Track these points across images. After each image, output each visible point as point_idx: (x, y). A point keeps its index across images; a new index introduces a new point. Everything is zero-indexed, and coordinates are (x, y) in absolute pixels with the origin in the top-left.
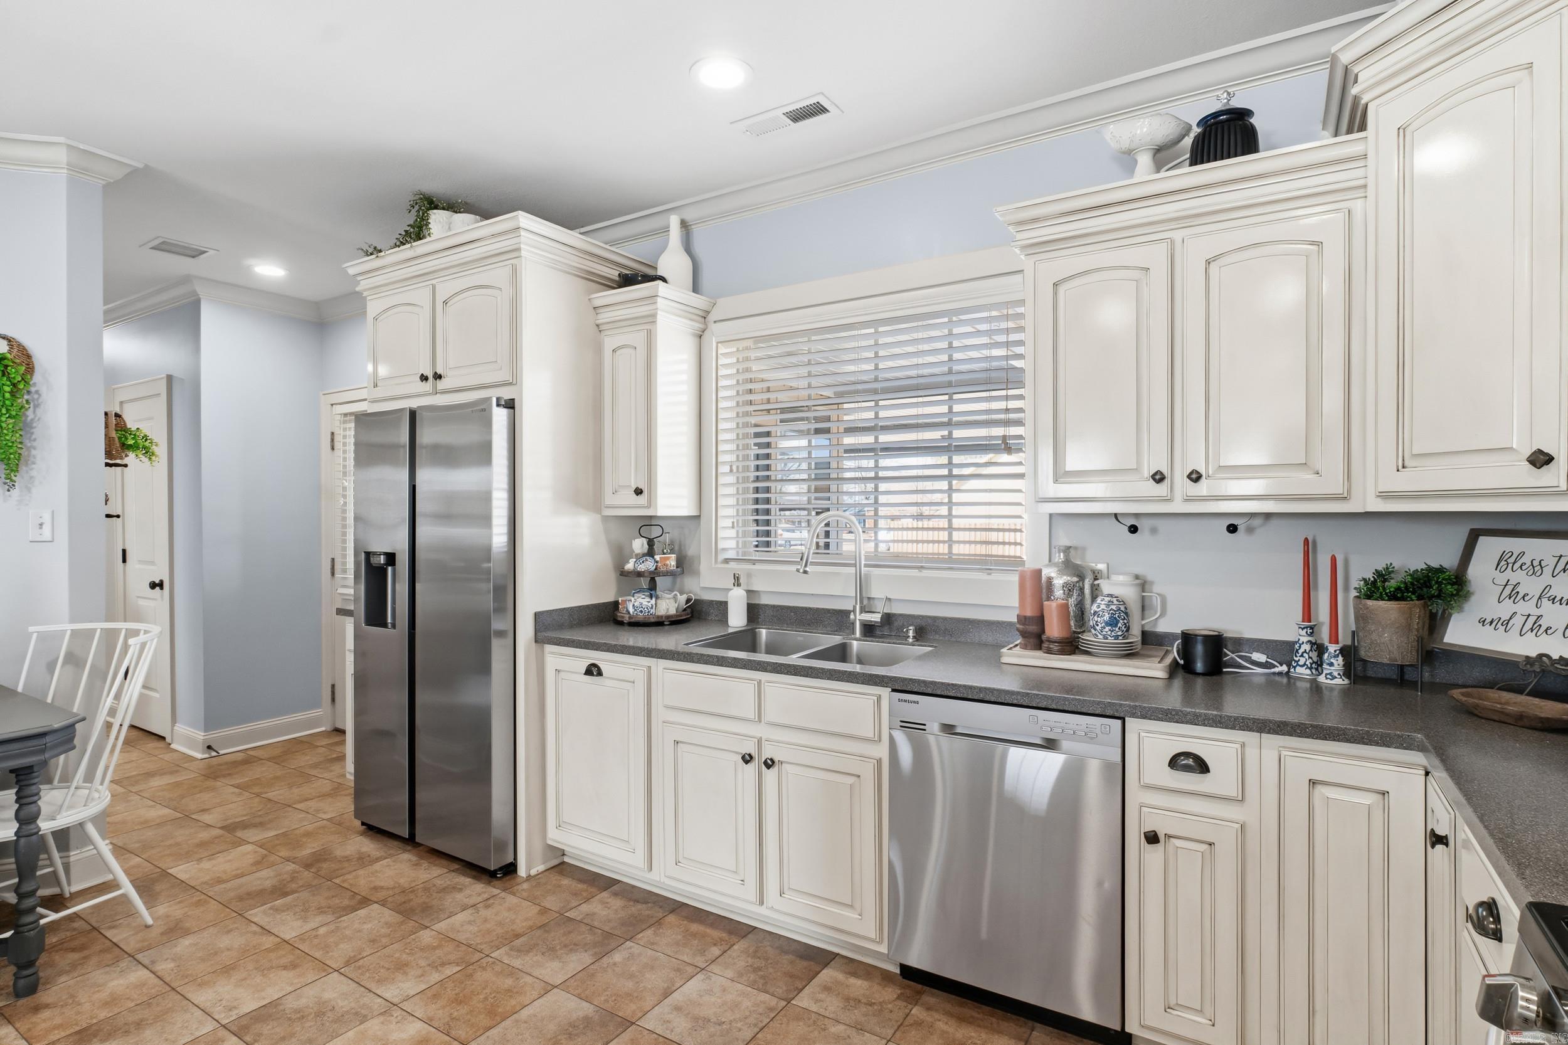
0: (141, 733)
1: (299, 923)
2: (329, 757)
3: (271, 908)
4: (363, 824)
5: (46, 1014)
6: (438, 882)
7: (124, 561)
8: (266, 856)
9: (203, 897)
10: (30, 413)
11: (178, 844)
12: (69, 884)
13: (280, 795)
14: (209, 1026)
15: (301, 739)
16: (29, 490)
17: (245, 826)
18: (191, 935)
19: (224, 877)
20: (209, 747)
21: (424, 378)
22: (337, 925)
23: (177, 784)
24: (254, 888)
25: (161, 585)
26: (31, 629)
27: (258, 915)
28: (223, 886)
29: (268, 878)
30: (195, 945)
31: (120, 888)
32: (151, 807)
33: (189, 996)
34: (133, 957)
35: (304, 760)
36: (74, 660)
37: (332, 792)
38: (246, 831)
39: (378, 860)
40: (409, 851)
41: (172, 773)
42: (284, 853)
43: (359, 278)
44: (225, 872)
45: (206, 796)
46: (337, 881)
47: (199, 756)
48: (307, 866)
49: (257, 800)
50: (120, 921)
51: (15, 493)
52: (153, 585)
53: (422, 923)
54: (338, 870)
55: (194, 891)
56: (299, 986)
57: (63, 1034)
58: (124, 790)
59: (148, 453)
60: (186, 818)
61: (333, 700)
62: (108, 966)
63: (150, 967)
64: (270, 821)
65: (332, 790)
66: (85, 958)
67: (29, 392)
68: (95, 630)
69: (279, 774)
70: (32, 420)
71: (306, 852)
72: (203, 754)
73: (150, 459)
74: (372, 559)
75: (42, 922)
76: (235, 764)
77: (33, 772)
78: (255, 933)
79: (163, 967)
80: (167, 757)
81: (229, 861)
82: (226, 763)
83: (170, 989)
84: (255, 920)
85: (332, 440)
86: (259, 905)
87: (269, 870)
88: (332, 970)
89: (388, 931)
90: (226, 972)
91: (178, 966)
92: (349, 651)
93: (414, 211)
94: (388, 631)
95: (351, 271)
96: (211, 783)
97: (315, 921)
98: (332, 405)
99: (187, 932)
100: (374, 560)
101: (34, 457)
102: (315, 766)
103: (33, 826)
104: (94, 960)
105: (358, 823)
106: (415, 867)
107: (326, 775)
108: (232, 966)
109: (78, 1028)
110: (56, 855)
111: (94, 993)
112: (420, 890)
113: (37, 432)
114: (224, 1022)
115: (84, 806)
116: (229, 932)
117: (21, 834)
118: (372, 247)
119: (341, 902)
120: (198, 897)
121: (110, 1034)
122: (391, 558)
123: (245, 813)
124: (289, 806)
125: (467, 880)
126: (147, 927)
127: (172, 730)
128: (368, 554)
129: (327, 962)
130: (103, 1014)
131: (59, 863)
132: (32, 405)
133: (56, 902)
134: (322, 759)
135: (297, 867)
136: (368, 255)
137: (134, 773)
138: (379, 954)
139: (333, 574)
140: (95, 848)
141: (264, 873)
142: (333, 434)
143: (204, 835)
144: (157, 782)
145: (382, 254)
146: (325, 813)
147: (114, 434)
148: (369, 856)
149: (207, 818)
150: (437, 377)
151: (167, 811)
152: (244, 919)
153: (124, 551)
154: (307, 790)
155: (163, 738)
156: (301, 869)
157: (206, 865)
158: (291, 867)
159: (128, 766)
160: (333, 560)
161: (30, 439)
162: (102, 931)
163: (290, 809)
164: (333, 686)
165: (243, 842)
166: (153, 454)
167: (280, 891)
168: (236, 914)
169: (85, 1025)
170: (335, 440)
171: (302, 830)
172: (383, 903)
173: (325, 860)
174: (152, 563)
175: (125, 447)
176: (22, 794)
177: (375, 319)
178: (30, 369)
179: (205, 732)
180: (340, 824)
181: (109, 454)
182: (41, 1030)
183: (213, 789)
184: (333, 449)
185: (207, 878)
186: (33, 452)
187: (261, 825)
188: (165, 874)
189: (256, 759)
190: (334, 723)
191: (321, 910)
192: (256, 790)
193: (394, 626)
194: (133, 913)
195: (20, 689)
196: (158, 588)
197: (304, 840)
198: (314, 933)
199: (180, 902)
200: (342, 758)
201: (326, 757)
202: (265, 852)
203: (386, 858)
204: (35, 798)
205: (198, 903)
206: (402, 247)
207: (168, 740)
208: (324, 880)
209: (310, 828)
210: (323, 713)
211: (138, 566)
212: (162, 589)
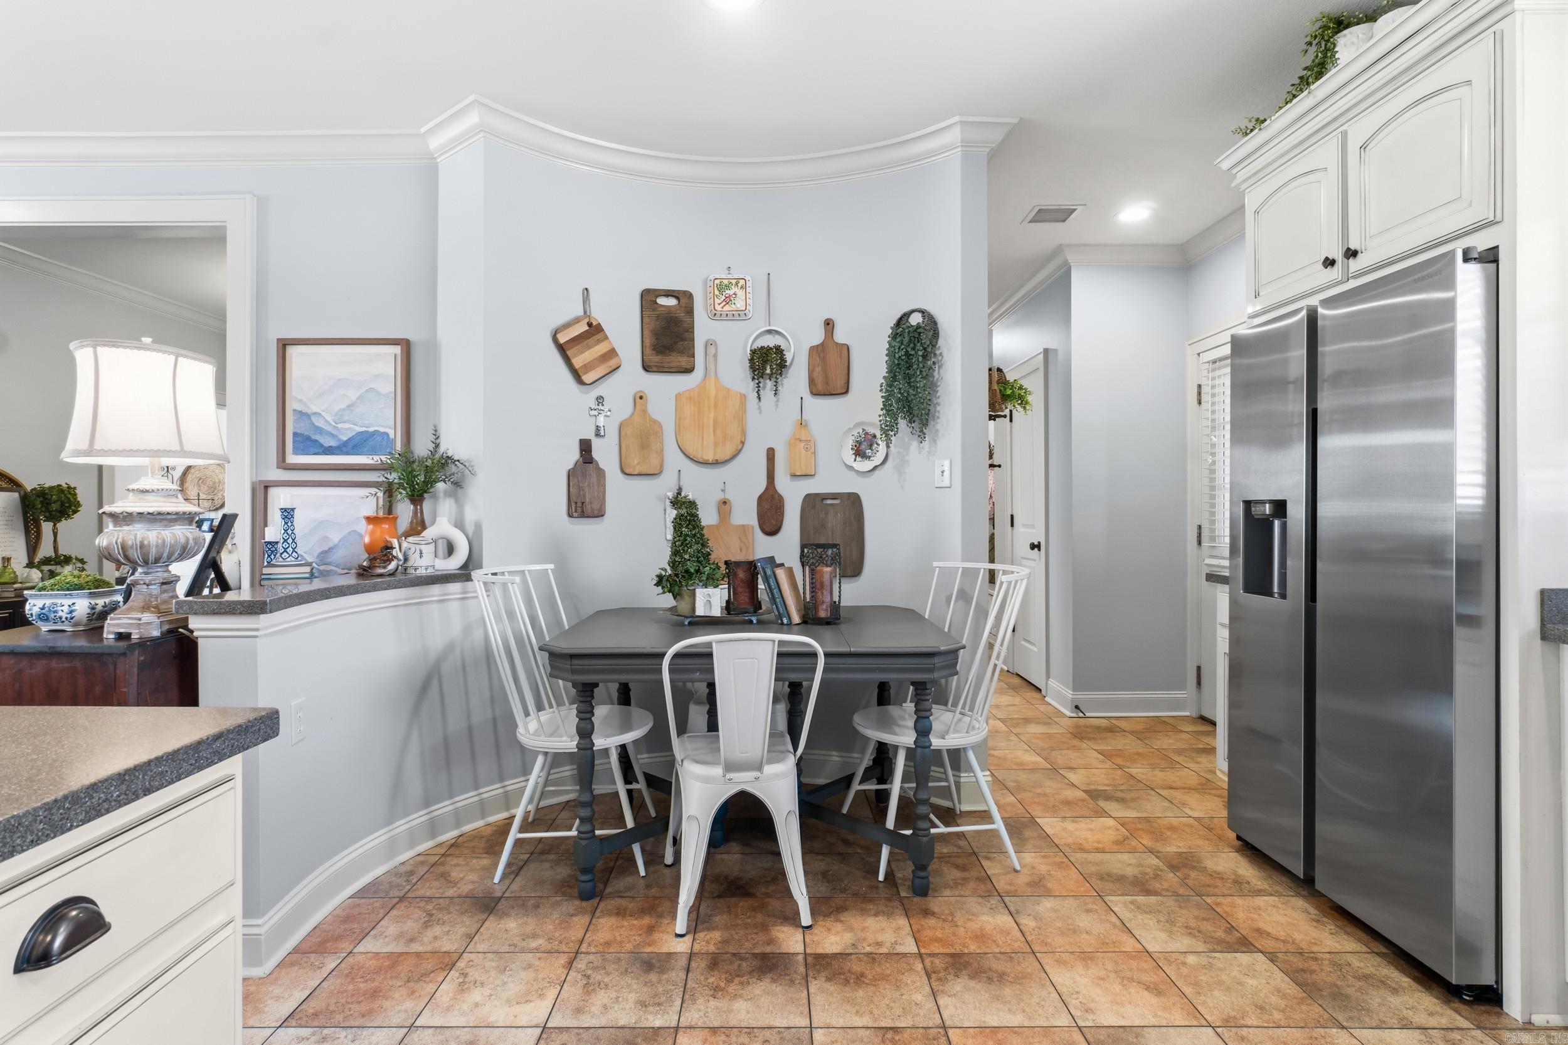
0: (1023, 681)
1: (1163, 936)
2: (1194, 746)
3: (1132, 903)
4: (1239, 838)
5: (932, 921)
6: (1355, 962)
7: (1012, 525)
8: (1127, 838)
9: (1065, 860)
10: (936, 374)
11: (1046, 795)
12: (960, 803)
13: (1143, 774)
14: (1064, 1020)
15: (1166, 720)
16: (935, 441)
17: (1108, 798)
18: (1052, 898)
19: (1086, 846)
20: (1077, 707)
21: (1329, 263)
22: (1211, 960)
23: (1049, 736)
24: (1115, 871)
25: (1039, 547)
26: (935, 564)
27: (1118, 902)
28: (1085, 855)
29: (1129, 865)
30: (1056, 911)
31: (993, 823)
32: (1026, 750)
33: (1047, 968)
34: (1001, 897)
35: (1166, 742)
36: (964, 596)
37: (1200, 787)
38: (1108, 803)
39: (1259, 893)
40: (1304, 897)
41: (1045, 724)
42: (1147, 841)
43: (1234, 171)
44: (1086, 840)
45: (1072, 754)
46: (1209, 900)
47: (1068, 713)
48: (1173, 868)
49: (1119, 772)
50: (995, 855)
51: (926, 444)
52: (1033, 547)
53: (1334, 1015)
54: (1209, 886)
55: (1057, 850)
56: (1164, 1023)
57: (942, 950)
58: (1007, 730)
59: (1024, 403)
60: (1054, 770)
61: (1199, 683)
62: (982, 897)
63: (1015, 915)
64: (1133, 800)
65: (1198, 784)
66: (964, 879)
67: (935, 354)
68: (979, 569)
69: (1141, 751)
70: (937, 379)
71: (1172, 848)
72: (1072, 713)
73: (1025, 408)
74: (1253, 509)
75: (933, 831)
76: (1099, 729)
77: (926, 689)
78: (1115, 926)
79: (1028, 923)
80: (1042, 708)
81: (1091, 830)
82: (1091, 726)
83: (1030, 950)
84: (1115, 909)
85: (1199, 394)
86: (1120, 893)
87: (1130, 855)
88: (1205, 1023)
89: (1282, 1004)
90: (1084, 959)
91: (1040, 928)
92: (1222, 625)
93: (1313, 49)
94: (1274, 602)
95: (1225, 166)
96: (1076, 742)
97: (1183, 943)
98: (1199, 354)
99: (1049, 894)
100: (1256, 510)
101: (939, 412)
102: (1180, 752)
103: (926, 739)
104: (971, 885)
105: (1232, 835)
106: (1315, 924)
107: (1191, 765)
108: (1091, 955)
109: (953, 951)
110: (950, 772)
111: (968, 920)
112: (1326, 962)
113: (941, 390)
114: (1081, 1024)
115: (967, 732)
116: (1088, 911)
117: (918, 744)
118: (1253, 120)
119: (1215, 932)
120: (1060, 858)
121: (976, 973)
122: (1280, 507)
123: (1107, 782)
124: (1152, 789)
125: (1405, 981)
126: (1016, 871)
127: (1047, 684)
128: (1248, 504)
129: (1199, 1008)
130: (973, 947)
131: (951, 779)
132: (937, 366)
133: (949, 816)
134: (1187, 746)
135: (1161, 863)
136: (1247, 134)
137: (1016, 716)
138: (1270, 1031)
139: (1199, 543)
140: (975, 776)
141: (1125, 857)
142: (1199, 386)
143: (1070, 794)
144: (1033, 729)
145: (1266, 123)
146: (1192, 809)
147: (995, 387)
148: (1248, 883)
149: (1072, 777)
150: (1351, 254)
151: (1039, 759)
152: (1103, 903)
153: (1012, 516)
154: (1171, 777)
155: (1040, 690)
156: (1166, 868)
157: (1070, 825)
158: (1154, 861)
159: (1011, 709)
160: (1200, 527)
161: (935, 397)
162: (980, 859)
163: (1152, 793)
164: (1199, 668)
165: (1104, 814)
166: (1027, 403)
167: (1141, 885)
168: (1095, 894)
169: (958, 951)
170: (1203, 392)
171: (1166, 821)
172: (1272, 957)
173: (1194, 868)
174: (1032, 526)
175: (1005, 398)
176: (920, 707)
177: (1257, 212)
178: (936, 334)
179: (1074, 691)
180: (1210, 829)
181: (992, 406)
182: (926, 937)
183: (1079, 749)
184: (1200, 403)
185: (1070, 841)
186: (938, 408)
187: (1121, 800)
188: (1033, 822)
189: (1119, 730)
190: (1200, 709)
191: (1190, 931)
192: (1119, 761)
193: (1283, 596)
194: (1003, 851)
195: (927, 617)
196: (1036, 549)
197: (1169, 833)
198: (1181, 957)
199: (1044, 857)
200: (1212, 751)
201: (1191, 744)
202: (1127, 834)
203: (1271, 895)
204: (928, 714)
205: (1060, 865)
206: (1295, 101)
207: (1043, 692)
208: (1192, 893)
209: (1175, 821)
210: (1186, 696)
211: (1022, 530)
212: (1039, 550)
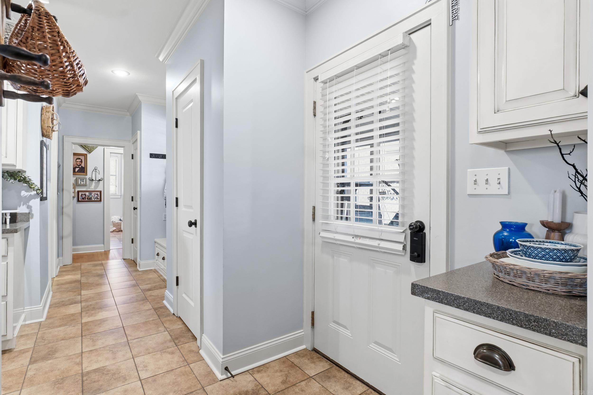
7: (177, 206)
20: (226, 369)
25: (195, 224)
47: (219, 375)
52: (191, 224)
61: (313, 324)
72: (222, 374)
85: (315, 108)
127: (201, 338)
139: (314, 219)
142: (314, 103)
153: (177, 199)
160: (314, 208)
164: (313, 313)
174: (191, 207)
184: (315, 116)
190: (313, 343)
196: (193, 226)
210: (303, 333)
211: (184, 209)
212: (196, 227)
